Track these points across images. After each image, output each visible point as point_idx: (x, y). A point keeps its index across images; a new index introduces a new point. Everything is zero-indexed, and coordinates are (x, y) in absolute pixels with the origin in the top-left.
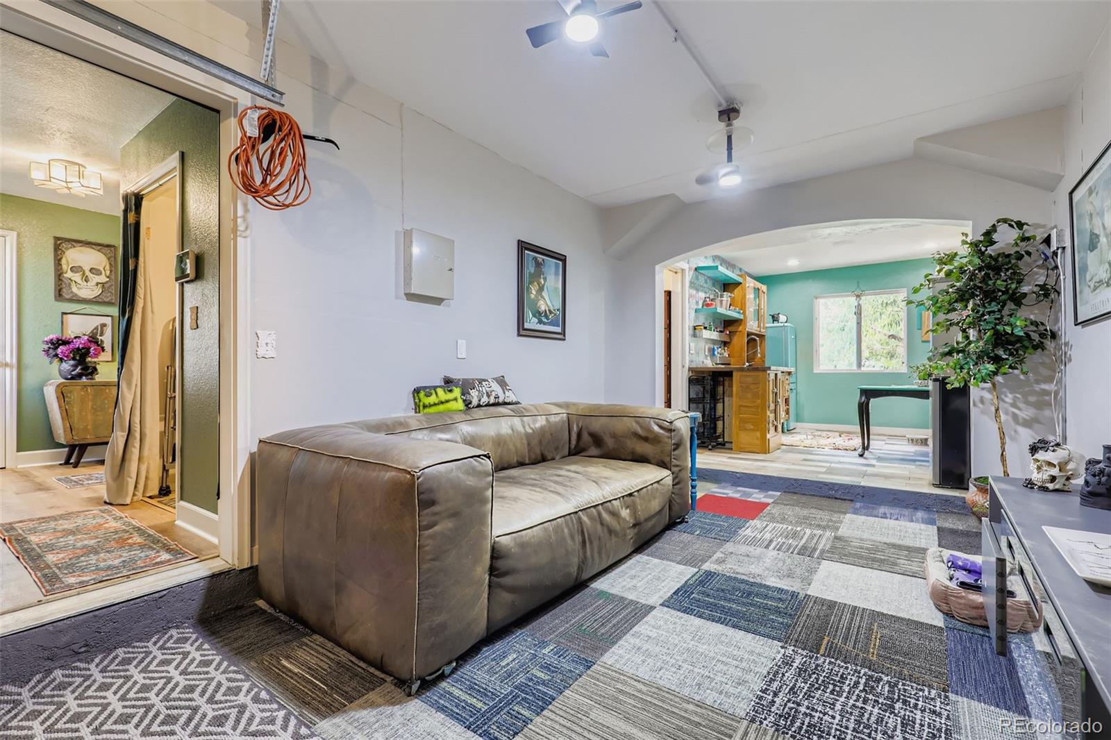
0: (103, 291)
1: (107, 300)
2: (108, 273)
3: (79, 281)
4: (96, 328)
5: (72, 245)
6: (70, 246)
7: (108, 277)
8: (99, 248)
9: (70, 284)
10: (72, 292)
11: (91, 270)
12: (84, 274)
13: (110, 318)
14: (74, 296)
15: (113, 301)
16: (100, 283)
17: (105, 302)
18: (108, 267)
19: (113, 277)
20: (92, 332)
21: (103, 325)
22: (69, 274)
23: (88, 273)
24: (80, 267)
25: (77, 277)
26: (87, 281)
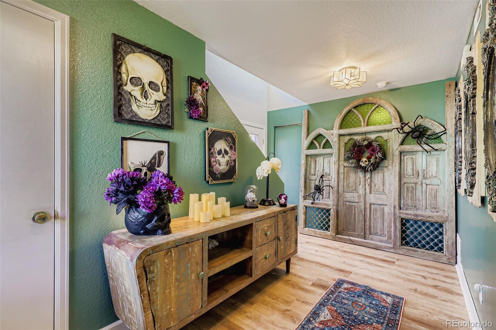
0: (160, 112)
1: (164, 123)
2: (165, 88)
3: (139, 97)
4: (154, 157)
5: (132, 49)
6: (129, 50)
7: (165, 95)
8: (157, 57)
9: (130, 101)
10: (132, 111)
11: (151, 83)
12: (143, 87)
13: (166, 145)
14: (133, 116)
15: (170, 125)
16: (158, 101)
17: (162, 125)
18: (165, 82)
19: (169, 95)
20: (150, 162)
21: (161, 153)
22: (128, 87)
23: (147, 87)
24: (139, 78)
25: (136, 92)
26: (146, 98)
